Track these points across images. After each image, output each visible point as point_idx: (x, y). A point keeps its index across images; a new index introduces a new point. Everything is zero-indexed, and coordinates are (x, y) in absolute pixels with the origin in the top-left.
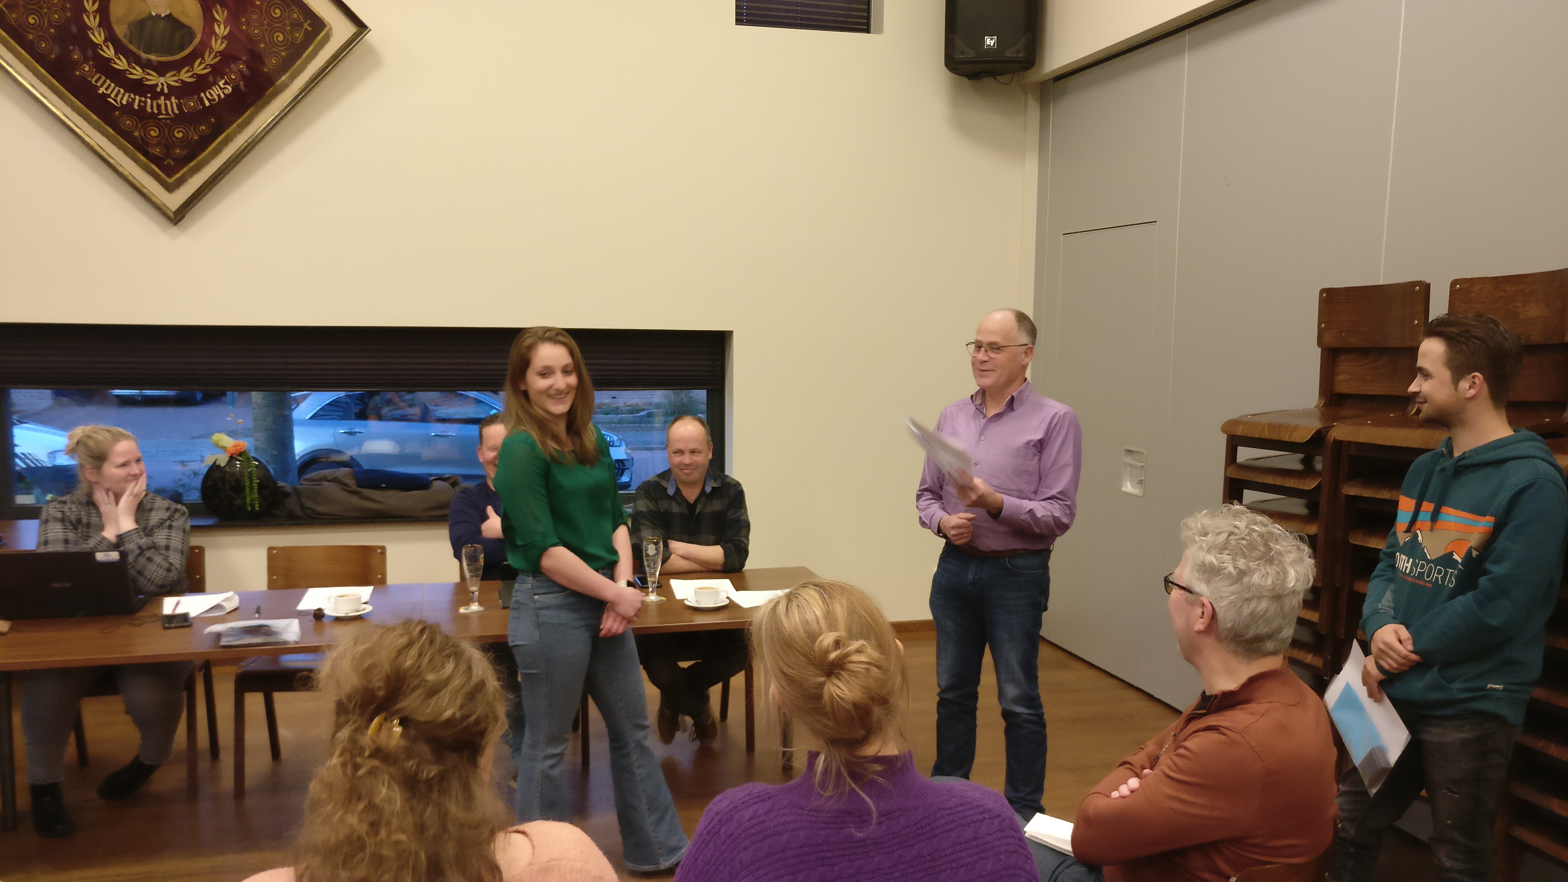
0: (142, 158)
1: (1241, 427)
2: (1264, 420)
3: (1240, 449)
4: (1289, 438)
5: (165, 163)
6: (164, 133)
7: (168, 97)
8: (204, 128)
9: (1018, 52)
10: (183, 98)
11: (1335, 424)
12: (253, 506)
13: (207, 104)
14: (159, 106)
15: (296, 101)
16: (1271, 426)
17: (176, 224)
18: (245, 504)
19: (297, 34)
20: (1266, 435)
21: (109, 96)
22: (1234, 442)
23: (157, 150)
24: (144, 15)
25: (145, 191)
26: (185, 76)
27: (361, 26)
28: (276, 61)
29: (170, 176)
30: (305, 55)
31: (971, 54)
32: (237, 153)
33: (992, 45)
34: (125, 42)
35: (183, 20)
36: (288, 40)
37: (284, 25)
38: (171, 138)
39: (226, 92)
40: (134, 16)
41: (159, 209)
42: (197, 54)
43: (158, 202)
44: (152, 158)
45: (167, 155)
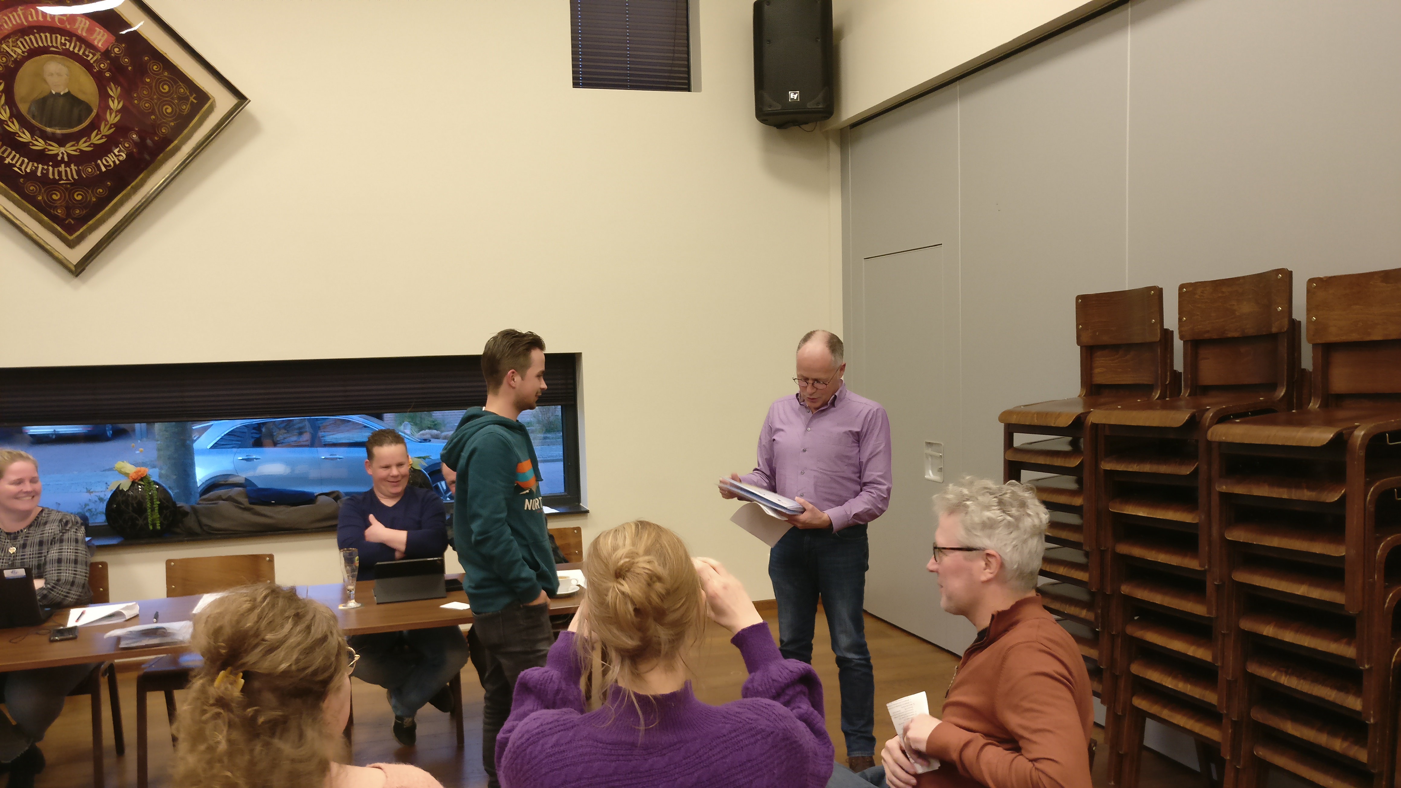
0: (46, 218)
1: (1015, 416)
2: (1034, 410)
3: (1016, 436)
4: (1054, 423)
5: (67, 222)
6: (65, 197)
7: (68, 165)
8: (101, 191)
9: (818, 104)
10: (81, 165)
11: (1092, 410)
12: (154, 525)
13: (104, 169)
14: (60, 173)
15: (185, 165)
16: (1039, 414)
17: (77, 276)
18: (147, 524)
19: (184, 106)
20: (1036, 422)
21: (14, 165)
22: (1010, 430)
23: (60, 212)
24: (45, 94)
25: (48, 247)
26: (83, 145)
27: (242, 98)
28: (166, 130)
29: (71, 234)
30: (191, 125)
31: (778, 107)
32: (133, 211)
33: (795, 98)
34: (29, 117)
35: (81, 97)
36: (176, 111)
37: (173, 98)
38: (71, 201)
39: (121, 158)
40: (37, 95)
41: (62, 263)
42: (94, 126)
43: (60, 257)
44: (54, 218)
45: (68, 215)
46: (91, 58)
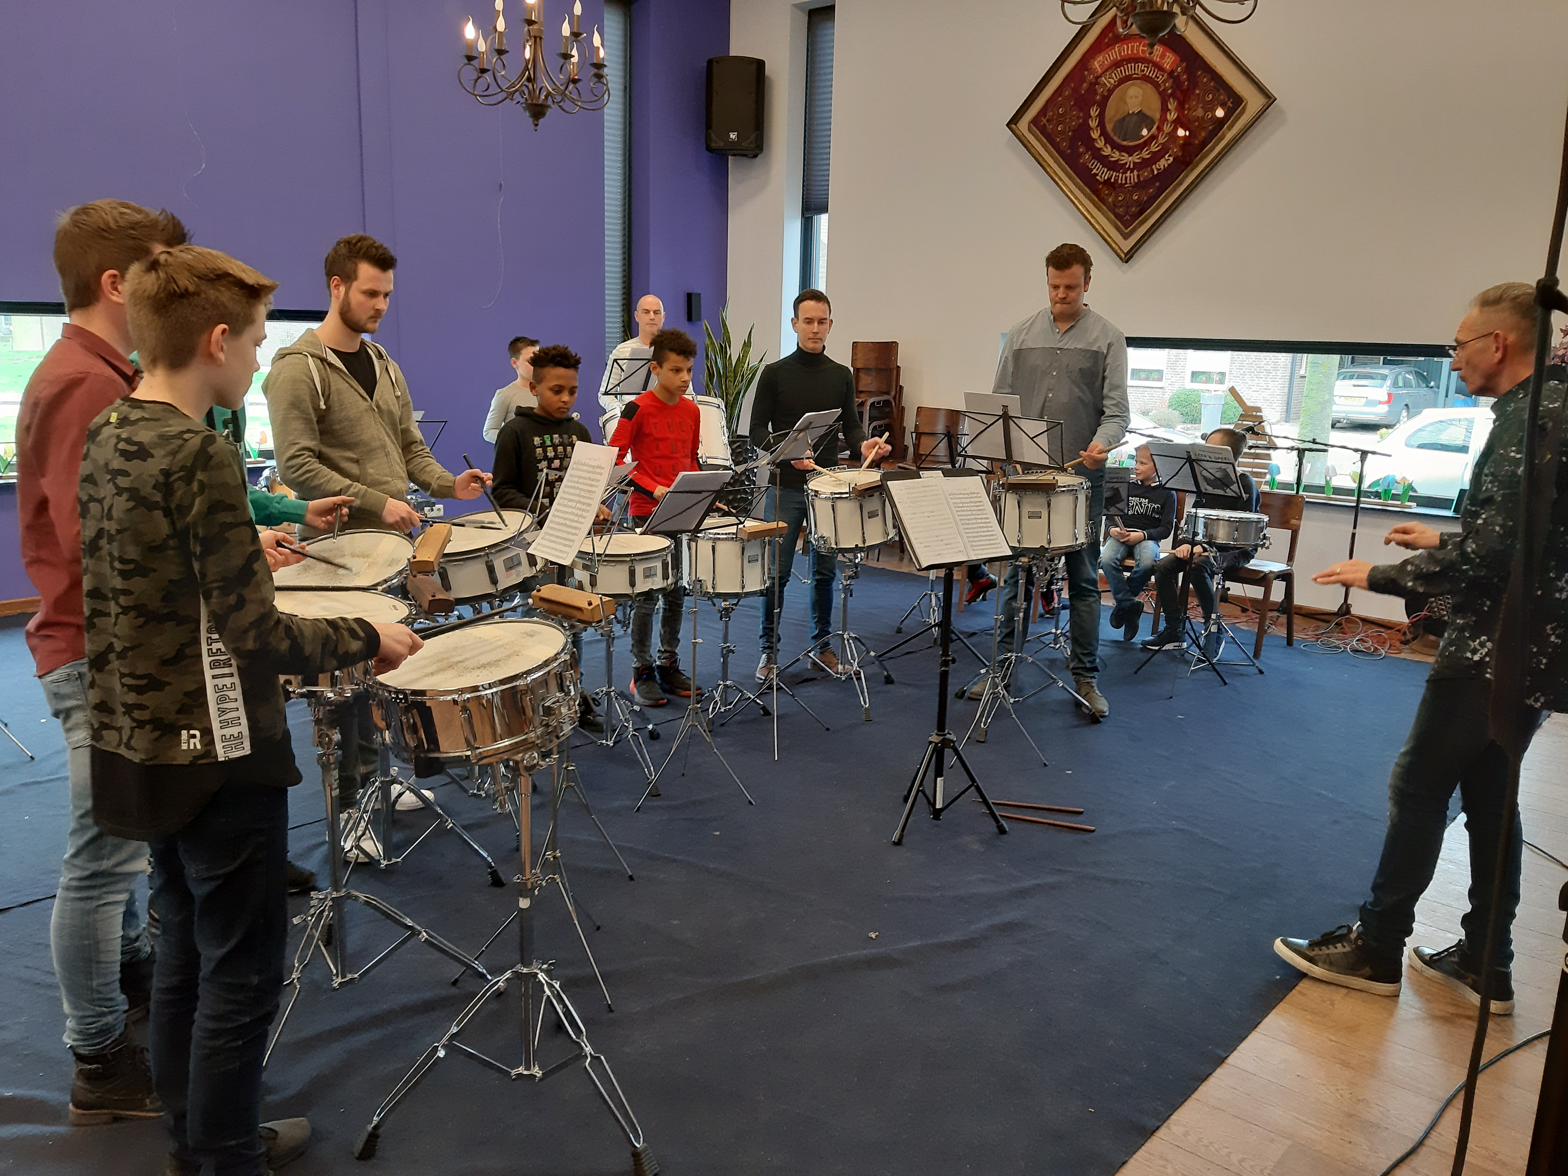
0: (1111, 215)
5: (1125, 218)
6: (1127, 197)
7: (1132, 172)
8: (1152, 191)
10: (1142, 171)
13: (1156, 172)
14: (1126, 178)
17: (1126, 263)
21: (1097, 175)
23: (1121, 210)
24: (1125, 114)
25: (1110, 241)
26: (1145, 154)
27: (1270, 99)
29: (1126, 229)
34: (1112, 134)
35: (1149, 113)
37: (1214, 105)
38: (1131, 200)
39: (1169, 162)
40: (1119, 116)
41: (1117, 252)
43: (1117, 247)
44: (1117, 216)
45: (1127, 213)
46: (1160, 80)
